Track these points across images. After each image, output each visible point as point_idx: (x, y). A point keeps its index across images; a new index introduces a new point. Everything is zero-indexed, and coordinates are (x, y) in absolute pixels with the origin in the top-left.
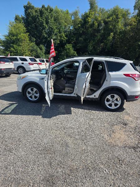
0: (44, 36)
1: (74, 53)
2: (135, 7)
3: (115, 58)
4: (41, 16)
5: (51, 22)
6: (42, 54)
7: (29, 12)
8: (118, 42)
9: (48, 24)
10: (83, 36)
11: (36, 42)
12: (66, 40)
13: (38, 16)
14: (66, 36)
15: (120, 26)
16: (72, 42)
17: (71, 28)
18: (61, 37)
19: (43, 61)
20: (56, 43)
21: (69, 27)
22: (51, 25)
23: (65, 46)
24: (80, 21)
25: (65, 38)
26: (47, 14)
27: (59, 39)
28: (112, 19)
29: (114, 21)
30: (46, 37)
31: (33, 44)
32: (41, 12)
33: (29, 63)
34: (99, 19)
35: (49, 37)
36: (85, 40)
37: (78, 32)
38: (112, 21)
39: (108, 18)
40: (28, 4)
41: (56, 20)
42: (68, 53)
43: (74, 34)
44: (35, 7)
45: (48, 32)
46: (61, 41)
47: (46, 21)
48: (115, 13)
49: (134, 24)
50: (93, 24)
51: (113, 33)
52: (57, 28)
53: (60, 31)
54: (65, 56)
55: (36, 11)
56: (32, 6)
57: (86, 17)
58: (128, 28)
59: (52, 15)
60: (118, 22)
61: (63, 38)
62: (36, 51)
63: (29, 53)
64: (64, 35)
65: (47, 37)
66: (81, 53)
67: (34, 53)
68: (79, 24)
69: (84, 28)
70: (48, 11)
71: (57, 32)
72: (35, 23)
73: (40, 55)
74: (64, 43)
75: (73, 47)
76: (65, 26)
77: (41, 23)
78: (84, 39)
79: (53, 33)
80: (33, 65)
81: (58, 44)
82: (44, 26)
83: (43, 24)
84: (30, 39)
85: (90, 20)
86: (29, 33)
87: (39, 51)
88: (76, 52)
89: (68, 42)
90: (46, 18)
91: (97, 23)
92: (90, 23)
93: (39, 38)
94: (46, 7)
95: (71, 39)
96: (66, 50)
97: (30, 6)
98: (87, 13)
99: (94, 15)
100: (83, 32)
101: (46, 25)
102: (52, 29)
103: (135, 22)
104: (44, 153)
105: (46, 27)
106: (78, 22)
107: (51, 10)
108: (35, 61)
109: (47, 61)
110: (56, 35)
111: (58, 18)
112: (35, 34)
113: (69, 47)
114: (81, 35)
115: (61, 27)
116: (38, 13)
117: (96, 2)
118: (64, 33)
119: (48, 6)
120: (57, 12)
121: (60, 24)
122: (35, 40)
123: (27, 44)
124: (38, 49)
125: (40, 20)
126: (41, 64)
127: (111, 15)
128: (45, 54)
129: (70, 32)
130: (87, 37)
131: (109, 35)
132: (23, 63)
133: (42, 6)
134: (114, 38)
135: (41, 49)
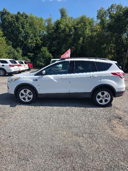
0: (21, 39)
1: (50, 55)
2: (97, 17)
3: (102, 59)
4: (17, 21)
5: (27, 27)
6: (19, 56)
7: (5, 17)
8: (86, 45)
9: (24, 29)
10: (57, 40)
11: (12, 45)
12: (41, 43)
13: (14, 21)
14: (41, 40)
15: (88, 32)
16: (47, 45)
17: (45, 33)
18: (37, 41)
19: (22, 63)
20: (32, 46)
21: (43, 32)
22: (27, 30)
23: (41, 49)
24: (53, 27)
25: (41, 41)
26: (22, 19)
27: (35, 42)
28: (81, 26)
29: (83, 27)
30: (22, 41)
31: (10, 47)
32: (17, 18)
33: (10, 65)
34: (70, 26)
35: (25, 41)
36: (59, 43)
37: (52, 37)
38: (81, 28)
39: (77, 25)
40: (3, 10)
41: (31, 25)
42: (44, 55)
43: (49, 38)
44: (10, 13)
45: (25, 36)
46: (37, 44)
47: (22, 26)
48: (83, 20)
49: (99, 30)
50: (65, 30)
51: (82, 38)
52: (32, 33)
53: (35, 35)
54: (41, 58)
55: (12, 17)
56: (8, 12)
57: (58, 23)
58: (95, 33)
59: (27, 21)
60: (86, 28)
61: (38, 41)
62: (14, 54)
63: (7, 55)
64: (39, 39)
65: (24, 41)
66: (55, 55)
67: (12, 56)
68: (52, 29)
69: (56, 33)
70: (23, 17)
71: (32, 36)
72: (11, 28)
73: (17, 57)
74: (40, 46)
75: (48, 49)
76: (40, 31)
77: (17, 28)
78: (57, 43)
79: (29, 36)
80: (14, 66)
81: (34, 47)
82: (20, 30)
83: (19, 28)
84: (7, 43)
85: (62, 26)
86: (5, 37)
87: (16, 53)
88: (51, 54)
89: (44, 45)
90: (22, 23)
91: (69, 29)
92: (62, 29)
93: (16, 42)
94: (21, 13)
95: (46, 43)
96: (42, 52)
97: (6, 12)
98: (59, 20)
99: (65, 22)
100: (56, 36)
101: (22, 30)
102: (28, 33)
103: (100, 29)
104: (62, 157)
105: (22, 32)
106: (51, 28)
107: (26, 17)
108: (16, 63)
109: (26, 63)
110: (32, 38)
111: (33, 23)
112: (12, 38)
113: (45, 50)
114: (54, 39)
115: (36, 32)
116: (14, 19)
117: (66, 11)
118: (39, 37)
119: (24, 13)
120: (31, 18)
121: (35, 29)
122: (11, 43)
123: (5, 47)
124: (16, 51)
125: (16, 25)
126: (20, 65)
127: (80, 22)
128: (22, 56)
129: (45, 36)
130: (60, 41)
131: (79, 39)
132: (3, 66)
133: (18, 13)
134: (83, 42)
135: (18, 52)
